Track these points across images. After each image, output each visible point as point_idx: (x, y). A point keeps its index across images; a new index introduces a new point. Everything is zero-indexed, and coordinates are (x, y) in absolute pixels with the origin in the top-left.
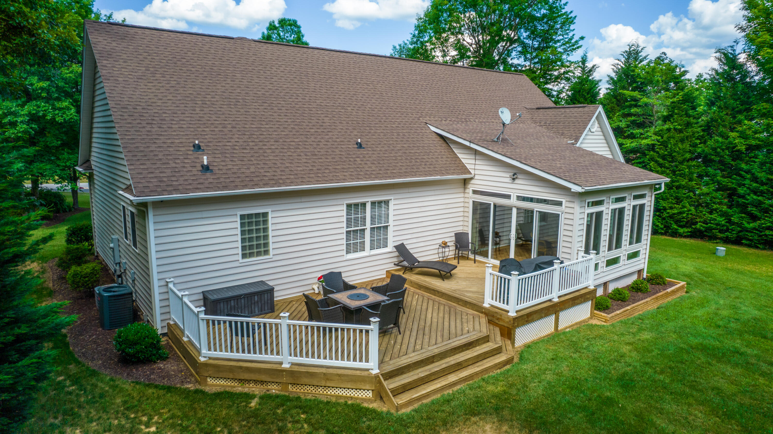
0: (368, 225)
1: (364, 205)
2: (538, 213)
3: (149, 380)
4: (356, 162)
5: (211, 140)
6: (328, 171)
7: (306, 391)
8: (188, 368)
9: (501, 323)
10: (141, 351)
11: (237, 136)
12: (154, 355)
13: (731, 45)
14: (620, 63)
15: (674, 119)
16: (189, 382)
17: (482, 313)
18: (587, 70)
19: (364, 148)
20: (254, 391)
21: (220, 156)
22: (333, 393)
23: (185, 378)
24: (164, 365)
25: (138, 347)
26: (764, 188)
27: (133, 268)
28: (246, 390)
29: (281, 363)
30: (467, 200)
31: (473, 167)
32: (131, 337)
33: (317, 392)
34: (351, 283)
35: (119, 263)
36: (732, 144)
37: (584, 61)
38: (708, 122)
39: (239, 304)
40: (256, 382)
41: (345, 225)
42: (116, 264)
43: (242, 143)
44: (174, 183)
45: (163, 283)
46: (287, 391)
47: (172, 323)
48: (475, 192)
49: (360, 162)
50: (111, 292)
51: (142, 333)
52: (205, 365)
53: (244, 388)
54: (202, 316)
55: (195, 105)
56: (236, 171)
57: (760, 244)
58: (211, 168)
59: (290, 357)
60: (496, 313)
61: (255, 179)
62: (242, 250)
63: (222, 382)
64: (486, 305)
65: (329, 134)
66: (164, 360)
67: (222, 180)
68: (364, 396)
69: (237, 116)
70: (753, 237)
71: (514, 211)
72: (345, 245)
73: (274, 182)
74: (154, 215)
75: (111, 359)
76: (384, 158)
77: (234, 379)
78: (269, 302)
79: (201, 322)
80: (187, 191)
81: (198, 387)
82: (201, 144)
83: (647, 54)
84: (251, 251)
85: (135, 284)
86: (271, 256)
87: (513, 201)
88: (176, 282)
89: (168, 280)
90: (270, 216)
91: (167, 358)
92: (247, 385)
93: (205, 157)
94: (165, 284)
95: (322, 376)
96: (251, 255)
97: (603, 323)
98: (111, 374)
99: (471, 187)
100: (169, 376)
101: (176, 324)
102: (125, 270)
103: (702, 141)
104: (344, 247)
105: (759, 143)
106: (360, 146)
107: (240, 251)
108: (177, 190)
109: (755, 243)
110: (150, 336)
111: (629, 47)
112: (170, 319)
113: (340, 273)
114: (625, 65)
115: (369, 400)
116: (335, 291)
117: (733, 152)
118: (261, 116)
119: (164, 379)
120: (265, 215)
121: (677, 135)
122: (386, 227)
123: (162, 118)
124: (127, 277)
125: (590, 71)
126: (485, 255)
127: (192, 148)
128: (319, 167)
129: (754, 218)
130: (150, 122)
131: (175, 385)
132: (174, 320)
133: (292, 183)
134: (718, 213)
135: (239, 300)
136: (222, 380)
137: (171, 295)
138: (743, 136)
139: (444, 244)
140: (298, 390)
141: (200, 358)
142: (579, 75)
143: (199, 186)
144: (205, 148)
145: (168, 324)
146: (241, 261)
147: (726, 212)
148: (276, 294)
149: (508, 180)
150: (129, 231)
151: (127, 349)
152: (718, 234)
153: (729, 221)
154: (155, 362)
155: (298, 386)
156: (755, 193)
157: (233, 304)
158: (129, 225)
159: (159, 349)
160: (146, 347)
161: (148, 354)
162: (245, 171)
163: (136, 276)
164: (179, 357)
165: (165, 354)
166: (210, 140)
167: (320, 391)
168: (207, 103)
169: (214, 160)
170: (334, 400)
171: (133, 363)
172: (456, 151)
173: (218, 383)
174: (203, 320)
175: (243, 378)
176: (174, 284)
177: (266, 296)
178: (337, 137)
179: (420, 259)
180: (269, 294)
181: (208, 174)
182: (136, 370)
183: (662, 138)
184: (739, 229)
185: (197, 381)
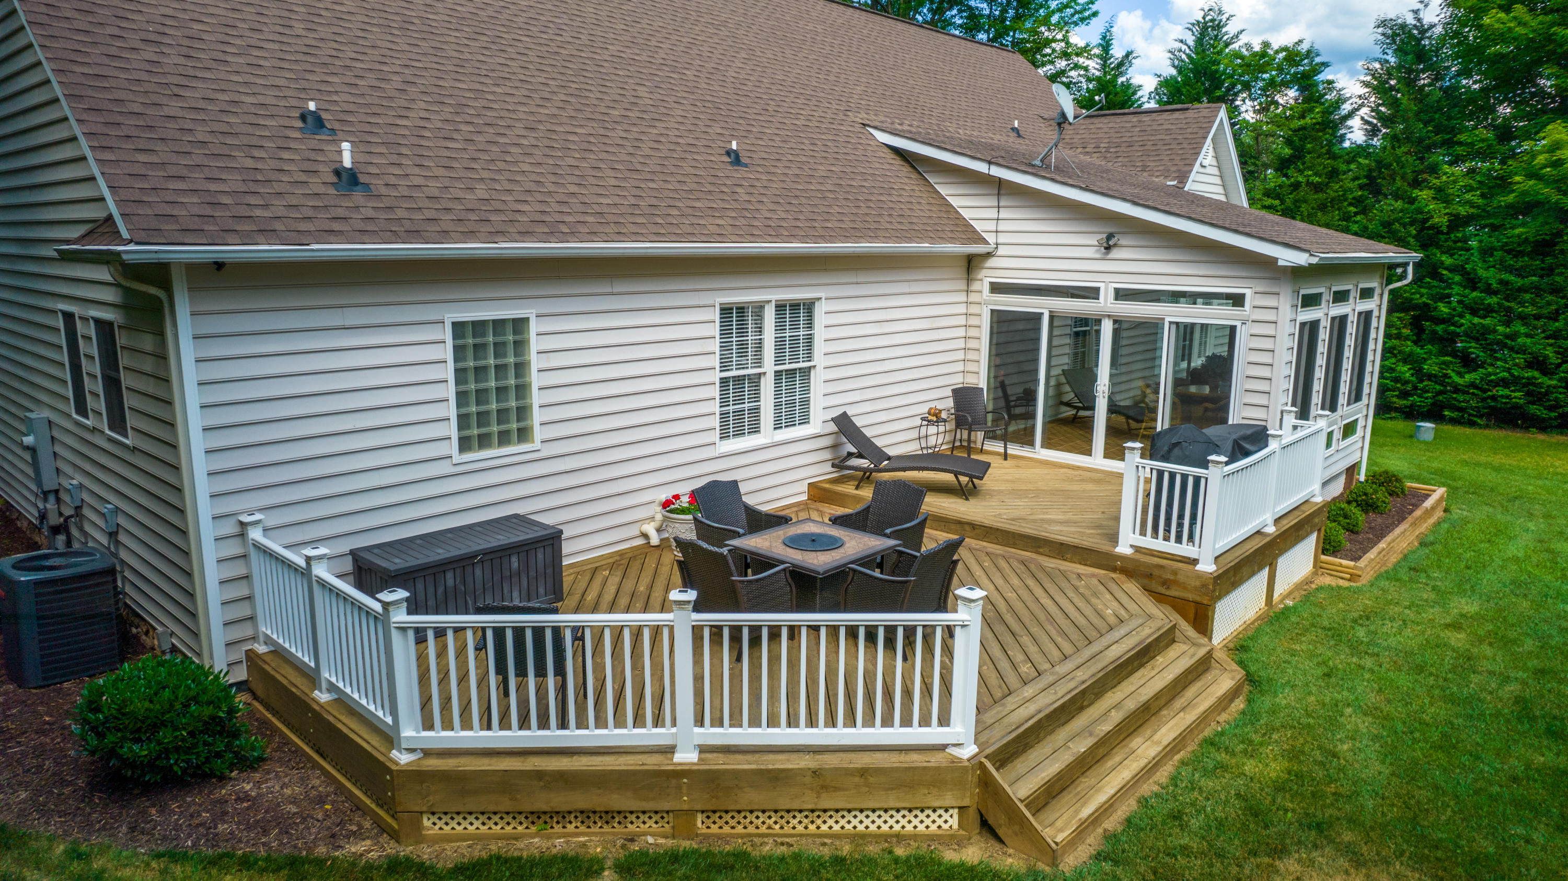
0: (769, 366)
1: (759, 308)
2: (1174, 327)
3: (214, 840)
4: (737, 197)
5: (352, 107)
6: (675, 212)
7: (751, 829)
8: (340, 788)
9: (1174, 592)
10: (177, 749)
11: (423, 105)
12: (219, 755)
13: (1415, 8)
14: (1184, 47)
15: (1304, 163)
16: (358, 835)
17: (1114, 569)
18: (1113, 62)
19: (746, 165)
20: (584, 845)
21: (383, 150)
22: (836, 828)
23: (341, 823)
24: (258, 784)
25: (166, 736)
26: (1493, 300)
27: (111, 497)
28: (559, 845)
29: (670, 750)
30: (973, 309)
31: (992, 226)
32: (140, 706)
33: (787, 830)
34: (764, 508)
35: (56, 492)
36: (1421, 213)
37: (1106, 45)
38: (1370, 170)
39: (469, 580)
40: (587, 815)
41: (715, 361)
42: (46, 494)
43: (439, 125)
44: (258, 212)
45: (229, 528)
46: (691, 834)
47: (261, 649)
48: (996, 288)
49: (747, 198)
50: (42, 568)
51: (177, 687)
52: (416, 776)
53: (549, 837)
54: (400, 616)
55: (287, 14)
56: (436, 193)
57: (1481, 417)
58: (362, 179)
59: (697, 730)
60: (1161, 567)
61: (493, 218)
62: (460, 428)
63: (474, 827)
64: (1123, 549)
65: (658, 124)
66: (254, 769)
67: (400, 213)
68: (934, 827)
69: (413, 57)
70: (1469, 401)
71: (1107, 328)
72: (718, 416)
73: (547, 230)
74: (193, 314)
75: (63, 783)
76: (798, 193)
77: (515, 814)
78: (549, 571)
79: (396, 636)
80: (300, 236)
81: (392, 848)
82: (324, 116)
83: (1239, 29)
84: (484, 430)
85: (118, 543)
86: (537, 445)
87: (1106, 303)
88: (270, 523)
89: (246, 519)
90: (534, 327)
91: (261, 759)
92: (558, 828)
93: (346, 146)
94: (235, 530)
95: (808, 779)
96: (484, 441)
97: (1345, 584)
98: (66, 834)
99: (986, 277)
100: (284, 824)
101: (279, 653)
102: (78, 508)
103: (1360, 209)
104: (715, 422)
105: (1473, 210)
106: (736, 159)
107: (452, 430)
108: (267, 233)
109: (1470, 415)
110: (204, 698)
111: (1202, 13)
112: (254, 639)
113: (735, 483)
114: (1197, 54)
115: (952, 837)
116: (741, 531)
117: (1422, 230)
118: (478, 65)
119: (265, 832)
120: (520, 325)
121: (1314, 197)
122: (806, 373)
123: (190, 33)
124: (88, 528)
125: (1121, 64)
126: (1026, 438)
127: (299, 124)
128: (654, 202)
129: (1468, 363)
130: (153, 37)
131: (310, 850)
132: (268, 640)
133: (593, 235)
134: (1395, 356)
135: (469, 570)
136: (471, 819)
137: (258, 566)
138: (1441, 195)
139: (936, 415)
140: (726, 829)
141: (395, 754)
142: (1097, 73)
143: (336, 226)
144: (337, 126)
145: (251, 656)
146: (457, 458)
147: (1411, 354)
148: (566, 548)
149: (1090, 252)
150: (95, 386)
151: (127, 745)
152: (1395, 399)
153: (1420, 374)
154: (222, 778)
155: (727, 817)
156: (1474, 312)
157: (450, 582)
158: (93, 367)
159: (235, 735)
160: (191, 734)
161: (198, 755)
162: (461, 195)
163: (121, 520)
164: (298, 751)
165: (253, 749)
166: (346, 107)
167: (798, 825)
168: (323, 13)
169: (368, 158)
170: (846, 849)
171: (147, 790)
172: (943, 190)
173: (459, 829)
174: (403, 630)
175: (545, 808)
176: (266, 530)
177: (540, 555)
178: (677, 133)
179: (891, 452)
180: (549, 550)
181: (358, 197)
182: (161, 812)
183: (1282, 202)
184: (1438, 387)
185: (383, 828)
